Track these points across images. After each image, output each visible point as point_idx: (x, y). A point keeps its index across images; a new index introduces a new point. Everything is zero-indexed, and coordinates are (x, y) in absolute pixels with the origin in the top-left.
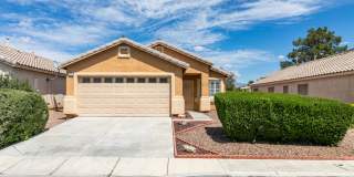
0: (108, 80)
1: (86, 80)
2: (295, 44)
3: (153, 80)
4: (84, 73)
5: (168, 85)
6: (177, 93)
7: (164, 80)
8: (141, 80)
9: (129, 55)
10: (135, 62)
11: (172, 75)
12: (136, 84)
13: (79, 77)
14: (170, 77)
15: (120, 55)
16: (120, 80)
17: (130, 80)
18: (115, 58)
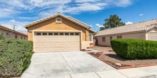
0: (51, 34)
1: (38, 34)
2: (105, 21)
3: (72, 34)
4: (38, 30)
5: (79, 36)
6: (83, 40)
7: (77, 34)
8: (67, 34)
9: (61, 22)
10: (64, 25)
11: (81, 31)
12: (64, 36)
13: (35, 32)
14: (80, 33)
15: (57, 21)
16: (56, 34)
17: (62, 34)
18: (54, 23)
